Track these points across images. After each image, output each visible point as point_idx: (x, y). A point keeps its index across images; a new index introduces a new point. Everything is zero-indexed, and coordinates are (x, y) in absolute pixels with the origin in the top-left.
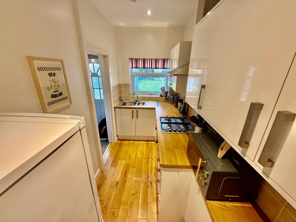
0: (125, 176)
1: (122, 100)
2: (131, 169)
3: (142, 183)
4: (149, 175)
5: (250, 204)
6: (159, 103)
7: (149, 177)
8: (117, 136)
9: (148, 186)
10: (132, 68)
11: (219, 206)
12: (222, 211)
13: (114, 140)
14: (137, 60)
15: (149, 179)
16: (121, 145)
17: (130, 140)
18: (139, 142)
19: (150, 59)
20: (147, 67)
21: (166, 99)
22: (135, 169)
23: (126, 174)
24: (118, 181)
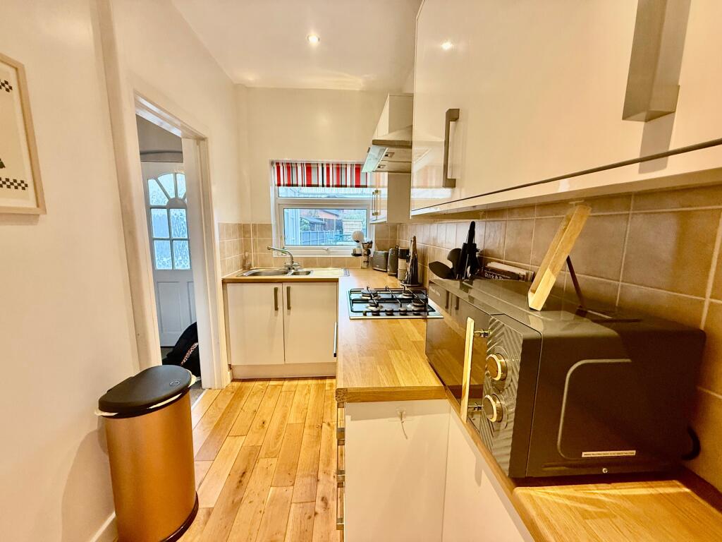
0: (238, 487)
1: (250, 266)
2: (263, 462)
3: (293, 505)
4: (321, 476)
5: (678, 483)
6: (351, 272)
7: (318, 480)
8: (230, 367)
9: (316, 514)
10: (279, 185)
11: (568, 502)
12: (587, 521)
13: (220, 381)
14: (289, 166)
15: (320, 487)
16: (238, 395)
17: (269, 379)
18: (295, 382)
19: (322, 164)
20: (317, 184)
21: (368, 262)
22: (274, 461)
23: (245, 480)
24: (212, 506)
